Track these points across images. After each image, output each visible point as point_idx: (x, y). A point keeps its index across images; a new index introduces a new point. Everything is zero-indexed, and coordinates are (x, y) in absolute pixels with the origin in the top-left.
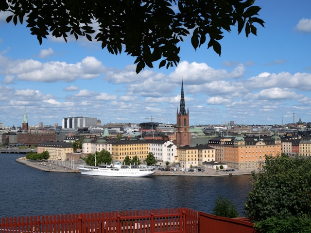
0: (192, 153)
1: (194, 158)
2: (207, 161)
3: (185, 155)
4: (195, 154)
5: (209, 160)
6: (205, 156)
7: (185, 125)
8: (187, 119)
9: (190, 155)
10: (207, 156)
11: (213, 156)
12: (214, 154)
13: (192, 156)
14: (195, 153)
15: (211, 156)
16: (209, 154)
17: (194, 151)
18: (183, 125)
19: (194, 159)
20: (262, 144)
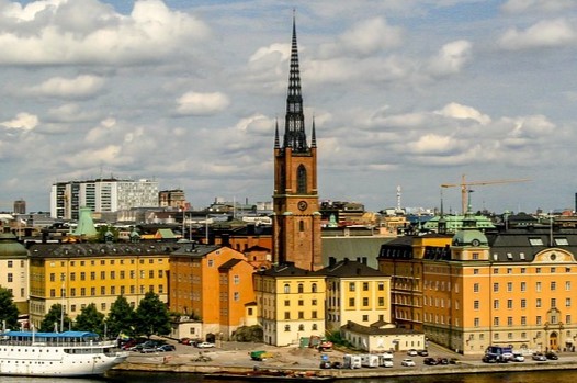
0: (301, 290)
1: (308, 309)
2: (360, 322)
3: (272, 297)
4: (312, 296)
5: (365, 318)
6: (352, 302)
7: (301, 189)
8: (308, 167)
9: (294, 299)
10: (359, 302)
11: (381, 301)
12: (387, 294)
13: (301, 303)
14: (314, 290)
15: (374, 302)
16: (366, 294)
17: (307, 283)
18: (294, 189)
19: (308, 315)
20: (561, 257)
